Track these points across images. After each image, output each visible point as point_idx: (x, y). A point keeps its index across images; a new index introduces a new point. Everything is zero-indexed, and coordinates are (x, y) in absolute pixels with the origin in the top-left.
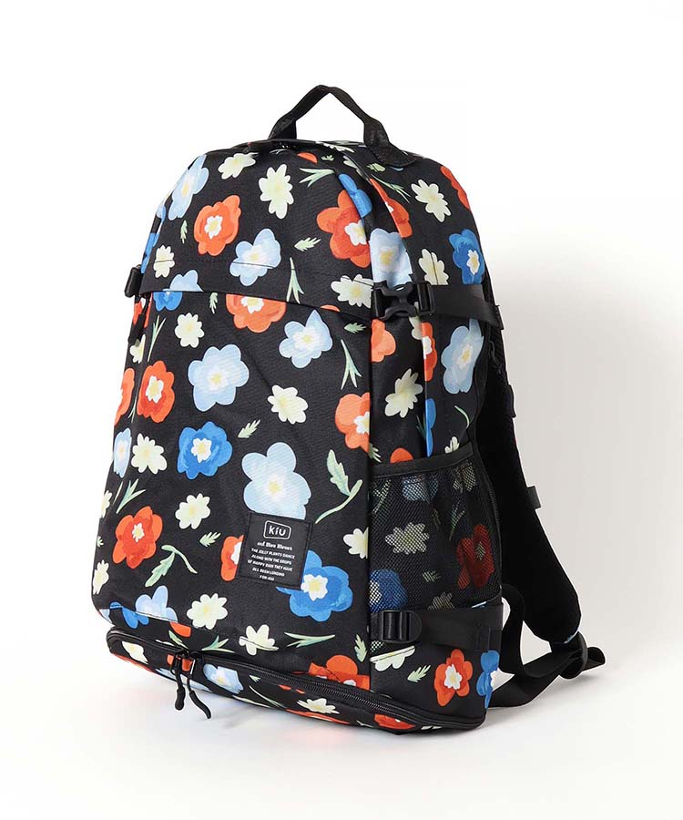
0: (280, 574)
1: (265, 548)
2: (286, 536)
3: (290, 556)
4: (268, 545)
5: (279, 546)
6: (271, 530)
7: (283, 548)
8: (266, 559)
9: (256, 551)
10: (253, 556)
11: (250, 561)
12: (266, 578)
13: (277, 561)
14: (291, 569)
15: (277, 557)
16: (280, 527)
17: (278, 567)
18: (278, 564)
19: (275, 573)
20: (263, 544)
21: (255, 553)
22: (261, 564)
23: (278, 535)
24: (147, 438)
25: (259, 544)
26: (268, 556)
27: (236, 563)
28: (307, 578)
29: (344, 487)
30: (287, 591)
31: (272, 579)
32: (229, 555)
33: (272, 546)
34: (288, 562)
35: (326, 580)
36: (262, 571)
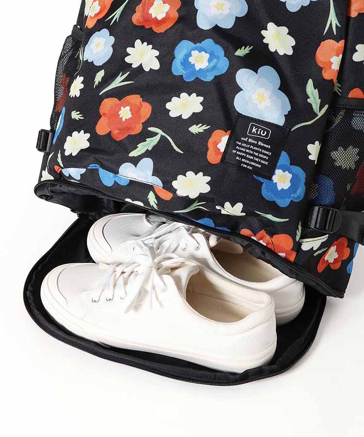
0: (258, 165)
1: (247, 143)
2: (267, 136)
3: (267, 153)
4: (250, 140)
5: (260, 143)
6: (254, 130)
7: (262, 145)
8: (247, 151)
9: (240, 144)
10: (237, 147)
11: (234, 151)
12: (245, 166)
13: (257, 154)
14: (267, 163)
15: (257, 151)
16: (262, 129)
17: (257, 160)
18: (257, 157)
19: (253, 164)
20: (246, 140)
21: (238, 145)
22: (243, 154)
23: (260, 135)
24: (145, 43)
25: (242, 139)
26: (249, 149)
27: (222, 150)
28: (278, 172)
29: (317, 107)
30: (261, 179)
31: (251, 168)
32: (216, 143)
33: (253, 142)
34: (265, 157)
35: (290, 176)
36: (243, 160)
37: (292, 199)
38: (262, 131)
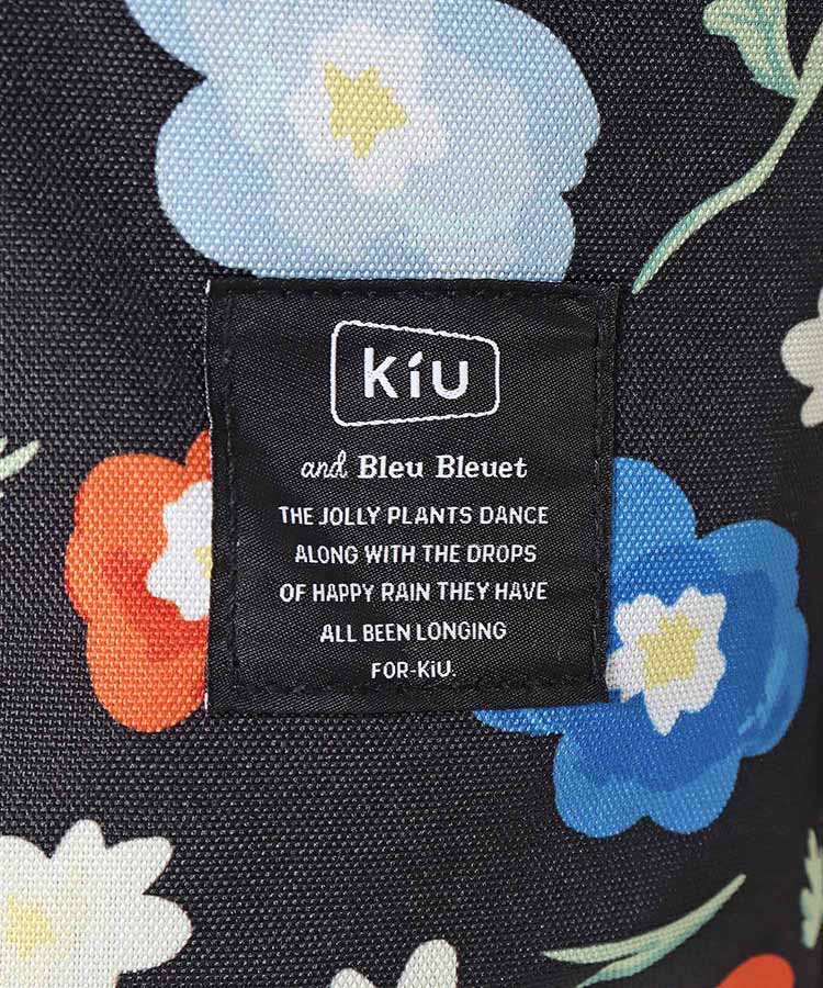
0: (484, 631)
1: (351, 491)
2: (479, 394)
3: (518, 515)
4: (370, 466)
5: (447, 466)
6: (374, 375)
7: (469, 470)
8: (372, 555)
9: (303, 516)
10: (302, 554)
11: (291, 593)
12: (400, 670)
13: (447, 554)
14: (539, 590)
15: (440, 533)
16: (433, 349)
17: (461, 591)
18: (460, 572)
19: (449, 630)
20: (338, 469)
21: (302, 534)
22: (353, 591)
23: (430, 401)
25: (309, 470)
26: (384, 533)
28: (635, 618)
29: (771, 53)
30: (536, 721)
31: (444, 670)
33: (395, 471)
34: (514, 552)
35: (719, 606)
36: (370, 633)
37: (740, 752)
38: (437, 366)
